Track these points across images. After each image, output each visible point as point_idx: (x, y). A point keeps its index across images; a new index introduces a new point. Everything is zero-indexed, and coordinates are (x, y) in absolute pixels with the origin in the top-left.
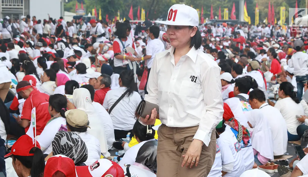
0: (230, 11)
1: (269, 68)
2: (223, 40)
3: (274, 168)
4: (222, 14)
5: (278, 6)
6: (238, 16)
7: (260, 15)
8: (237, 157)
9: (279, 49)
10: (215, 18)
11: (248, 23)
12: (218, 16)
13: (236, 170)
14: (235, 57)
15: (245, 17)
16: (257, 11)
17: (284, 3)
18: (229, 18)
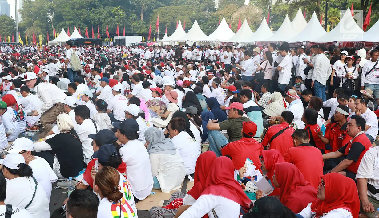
0: (11, 37)
1: (34, 70)
2: (7, 55)
3: (37, 129)
4: (7, 39)
5: (38, 35)
6: (15, 40)
7: (28, 40)
8: (14, 125)
9: (39, 59)
10: (3, 42)
11: (21, 44)
12: (4, 40)
13: (15, 132)
14: (14, 65)
15: (19, 41)
16: (26, 38)
17: (41, 33)
18: (11, 41)
